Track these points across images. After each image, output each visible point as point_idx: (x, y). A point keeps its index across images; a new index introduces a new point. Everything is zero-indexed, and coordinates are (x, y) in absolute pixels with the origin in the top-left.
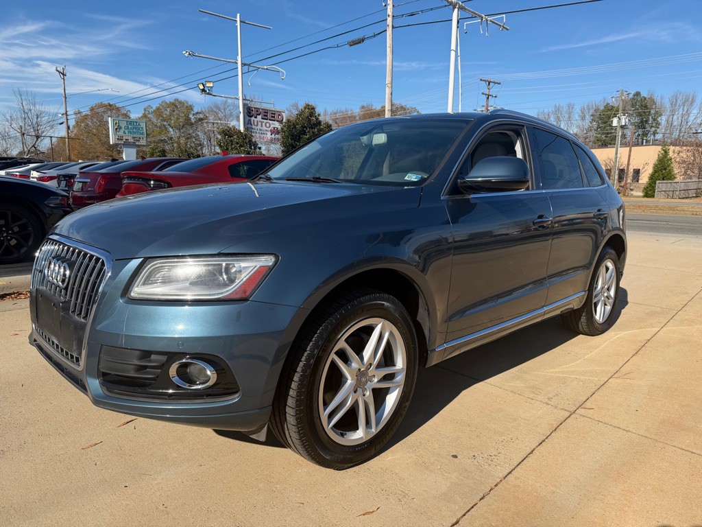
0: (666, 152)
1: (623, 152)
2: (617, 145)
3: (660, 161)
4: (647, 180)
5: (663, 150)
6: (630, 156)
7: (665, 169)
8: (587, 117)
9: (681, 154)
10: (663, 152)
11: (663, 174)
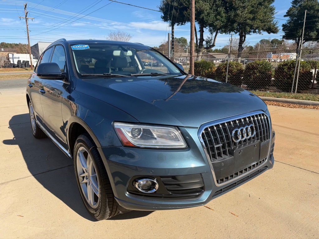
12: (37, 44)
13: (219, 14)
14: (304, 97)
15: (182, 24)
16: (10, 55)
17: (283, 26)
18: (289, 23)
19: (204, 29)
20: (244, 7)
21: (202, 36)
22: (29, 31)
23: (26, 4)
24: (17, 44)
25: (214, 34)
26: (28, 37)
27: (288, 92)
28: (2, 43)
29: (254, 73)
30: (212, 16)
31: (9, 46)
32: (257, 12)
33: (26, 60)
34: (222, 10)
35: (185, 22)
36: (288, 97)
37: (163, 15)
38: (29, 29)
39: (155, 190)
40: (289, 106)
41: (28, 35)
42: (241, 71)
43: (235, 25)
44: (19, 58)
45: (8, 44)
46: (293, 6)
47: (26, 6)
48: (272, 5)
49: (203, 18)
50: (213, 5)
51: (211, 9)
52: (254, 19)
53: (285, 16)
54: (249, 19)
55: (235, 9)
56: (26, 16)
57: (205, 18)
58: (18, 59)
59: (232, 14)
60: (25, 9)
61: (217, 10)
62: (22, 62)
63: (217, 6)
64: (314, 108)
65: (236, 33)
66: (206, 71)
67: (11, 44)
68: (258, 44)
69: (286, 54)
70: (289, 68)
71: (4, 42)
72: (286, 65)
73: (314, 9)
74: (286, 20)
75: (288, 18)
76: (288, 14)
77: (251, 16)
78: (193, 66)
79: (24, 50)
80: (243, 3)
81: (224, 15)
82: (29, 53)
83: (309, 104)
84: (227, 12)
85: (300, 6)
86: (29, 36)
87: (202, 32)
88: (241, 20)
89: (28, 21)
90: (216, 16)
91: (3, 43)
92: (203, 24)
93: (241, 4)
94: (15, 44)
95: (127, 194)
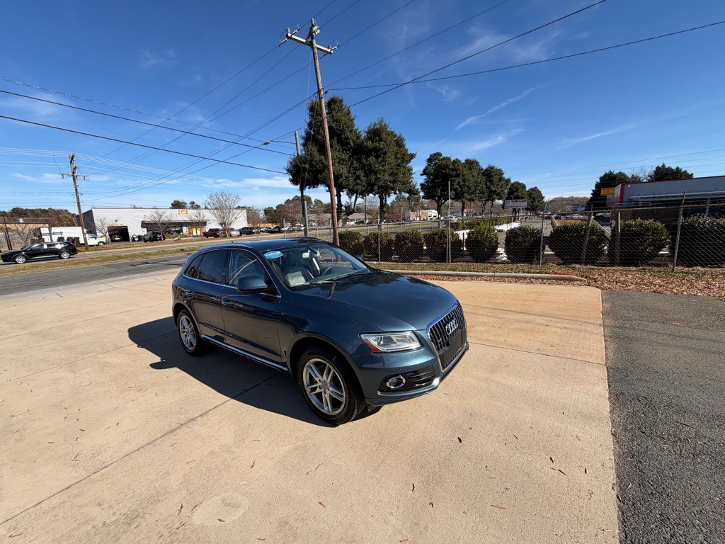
12: (91, 211)
13: (358, 177)
14: (460, 269)
15: (314, 187)
16: (45, 230)
17: (421, 185)
18: (426, 182)
19: (341, 193)
20: (384, 171)
21: (339, 200)
22: (79, 195)
23: (73, 157)
24: (44, 210)
25: (353, 198)
26: (79, 203)
27: (443, 262)
29: (405, 243)
30: (351, 180)
31: (29, 214)
32: (397, 174)
33: (73, 236)
34: (361, 173)
35: (317, 185)
36: (446, 269)
37: (291, 178)
38: (79, 193)
39: (402, 384)
40: (449, 280)
42: (390, 241)
43: (376, 187)
44: (61, 233)
45: (26, 210)
46: (429, 165)
47: (72, 158)
48: (409, 165)
49: (342, 183)
50: (350, 167)
51: (349, 172)
52: (394, 182)
53: (421, 175)
54: (390, 181)
55: (376, 173)
56: (74, 173)
57: (344, 182)
58: (60, 236)
59: (373, 178)
60: (71, 162)
61: (355, 173)
62: (65, 239)
63: (355, 169)
64: (472, 280)
65: (375, 195)
66: (353, 243)
67: (32, 210)
68: (394, 201)
69: (424, 211)
70: (440, 238)
72: (436, 234)
73: (448, 168)
74: (422, 179)
75: (425, 177)
76: (425, 172)
77: (392, 179)
78: (338, 237)
79: (65, 220)
80: (383, 166)
81: (363, 179)
82: (79, 226)
83: (466, 276)
84: (366, 176)
85: (435, 164)
87: (339, 196)
88: (381, 183)
89: (77, 181)
90: (355, 180)
92: (340, 188)
93: (381, 168)
94: (41, 210)
95: (379, 393)
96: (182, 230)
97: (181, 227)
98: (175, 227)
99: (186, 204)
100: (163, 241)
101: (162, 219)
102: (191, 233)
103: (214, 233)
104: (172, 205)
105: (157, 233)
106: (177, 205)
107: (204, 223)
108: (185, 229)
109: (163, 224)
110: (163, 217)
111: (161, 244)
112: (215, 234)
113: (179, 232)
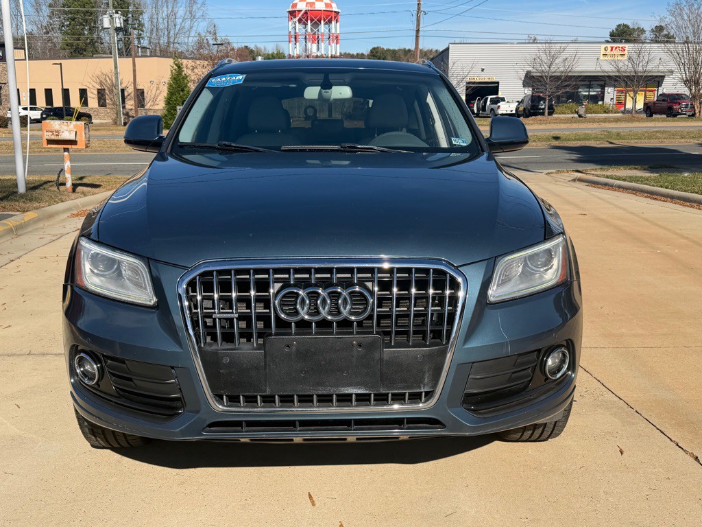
0: (179, 67)
1: (125, 64)
2: (115, 56)
3: (175, 79)
4: (164, 105)
5: (176, 65)
6: (134, 71)
7: (183, 90)
8: (44, 8)
9: (196, 70)
10: (176, 67)
11: (181, 97)
12: (447, 49)
22: (422, 14)
26: (418, 31)
28: (374, 49)
38: (422, 9)
41: (418, 25)
45: (388, 50)
67: (394, 51)
71: (379, 45)
86: (420, 29)
91: (378, 48)
96: (603, 93)
97: (603, 87)
98: (589, 87)
99: (643, 31)
100: (546, 117)
101: (553, 68)
102: (621, 103)
103: (667, 107)
104: (612, 35)
105: (541, 99)
106: (622, 35)
107: (658, 80)
108: (610, 93)
109: (556, 78)
110: (557, 61)
111: (541, 123)
112: (670, 108)
113: (595, 99)
